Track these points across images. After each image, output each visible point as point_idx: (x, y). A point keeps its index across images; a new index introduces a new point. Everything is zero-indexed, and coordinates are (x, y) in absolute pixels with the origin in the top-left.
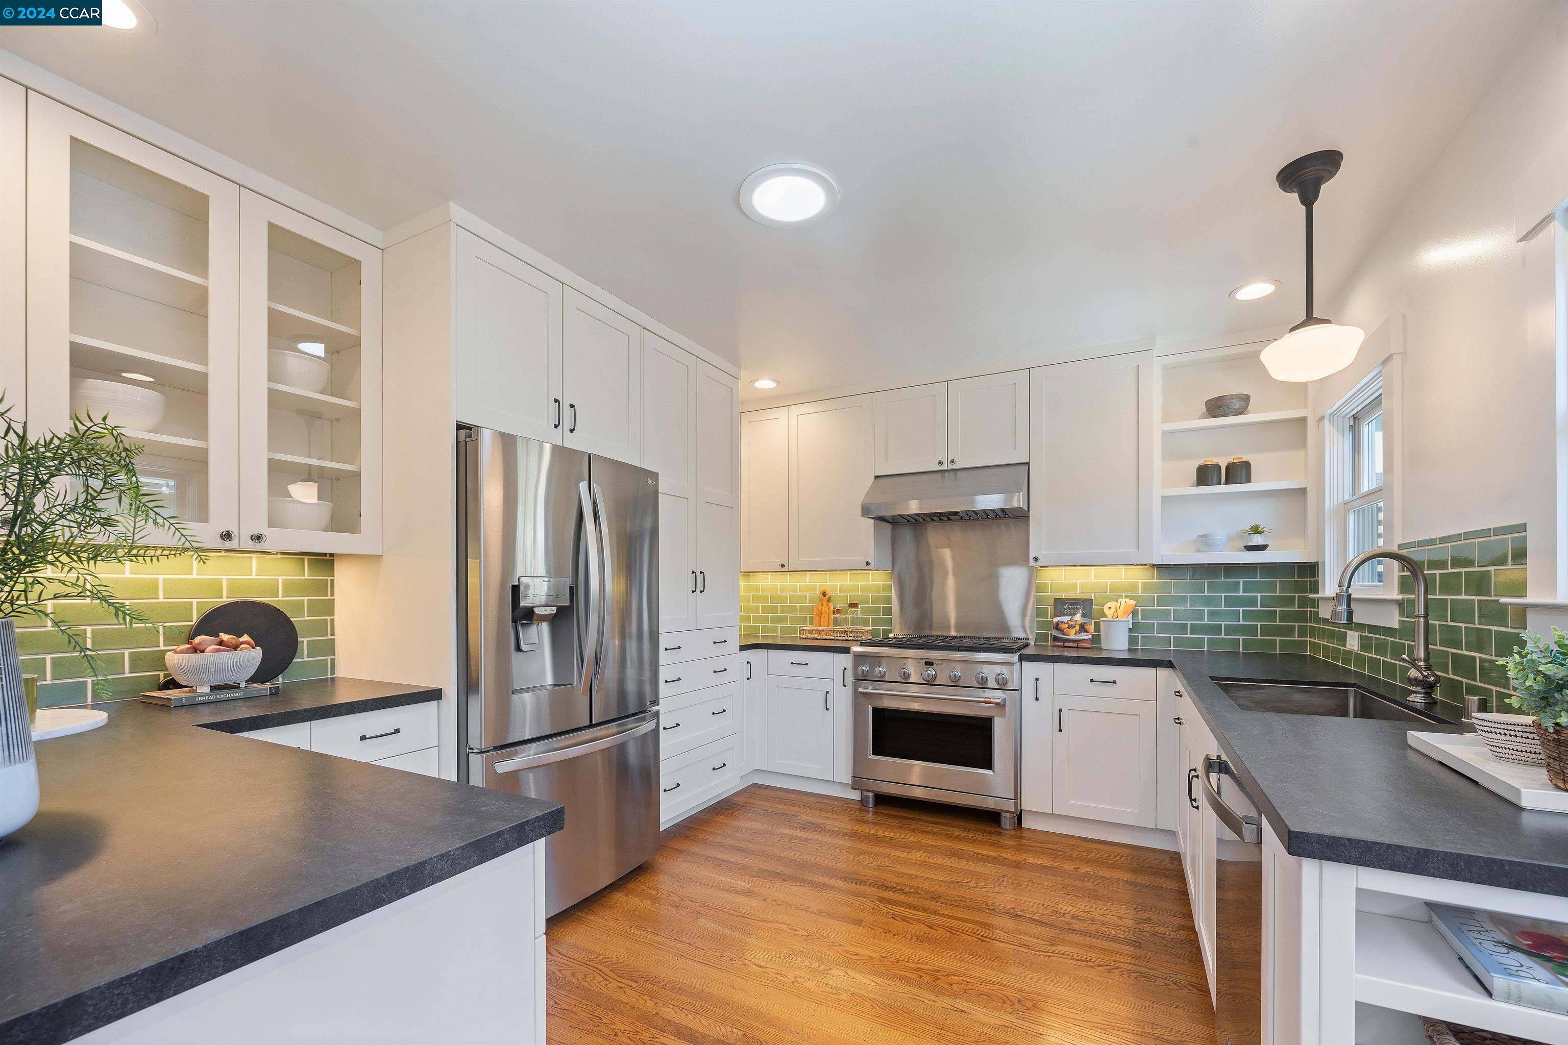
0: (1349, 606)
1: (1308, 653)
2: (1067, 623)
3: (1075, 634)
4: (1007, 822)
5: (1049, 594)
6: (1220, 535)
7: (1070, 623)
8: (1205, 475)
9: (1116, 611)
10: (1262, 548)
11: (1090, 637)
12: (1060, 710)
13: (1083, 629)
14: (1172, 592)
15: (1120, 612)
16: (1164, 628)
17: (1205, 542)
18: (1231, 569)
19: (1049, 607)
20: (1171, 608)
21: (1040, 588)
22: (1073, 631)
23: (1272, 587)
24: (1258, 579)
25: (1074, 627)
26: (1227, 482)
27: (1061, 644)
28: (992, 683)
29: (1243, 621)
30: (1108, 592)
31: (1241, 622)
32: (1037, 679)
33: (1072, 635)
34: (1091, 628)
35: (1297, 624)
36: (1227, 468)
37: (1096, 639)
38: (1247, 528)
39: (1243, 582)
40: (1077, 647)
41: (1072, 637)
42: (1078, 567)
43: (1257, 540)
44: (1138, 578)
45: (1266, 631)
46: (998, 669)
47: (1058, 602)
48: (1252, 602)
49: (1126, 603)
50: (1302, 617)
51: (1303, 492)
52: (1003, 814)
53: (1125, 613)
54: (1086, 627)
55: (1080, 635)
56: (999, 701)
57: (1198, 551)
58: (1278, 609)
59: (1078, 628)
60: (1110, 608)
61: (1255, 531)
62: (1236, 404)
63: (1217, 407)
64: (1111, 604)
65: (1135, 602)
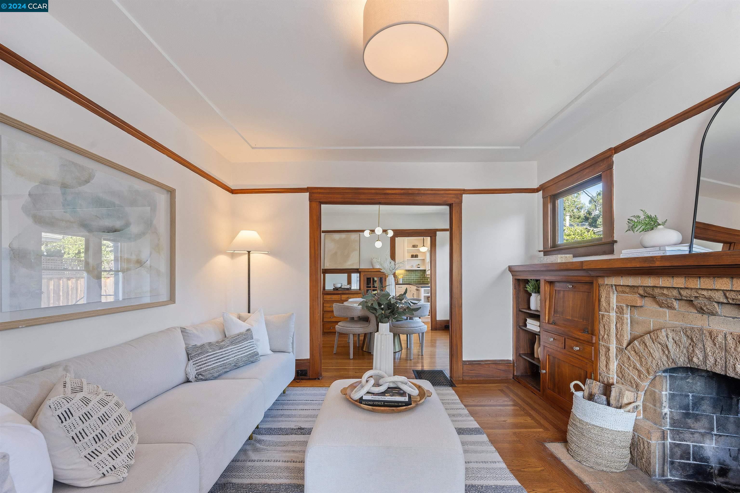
6: (414, 265)
8: (412, 256)
10: (419, 267)
14: (408, 274)
16: (407, 280)
17: (412, 266)
18: (416, 270)
20: (408, 276)
23: (421, 273)
24: (418, 272)
26: (415, 257)
29: (417, 277)
36: (415, 255)
38: (417, 264)
43: (419, 266)
48: (418, 275)
49: (402, 276)
61: (419, 265)
62: (416, 246)
63: (414, 246)
64: (399, 276)
65: (403, 276)
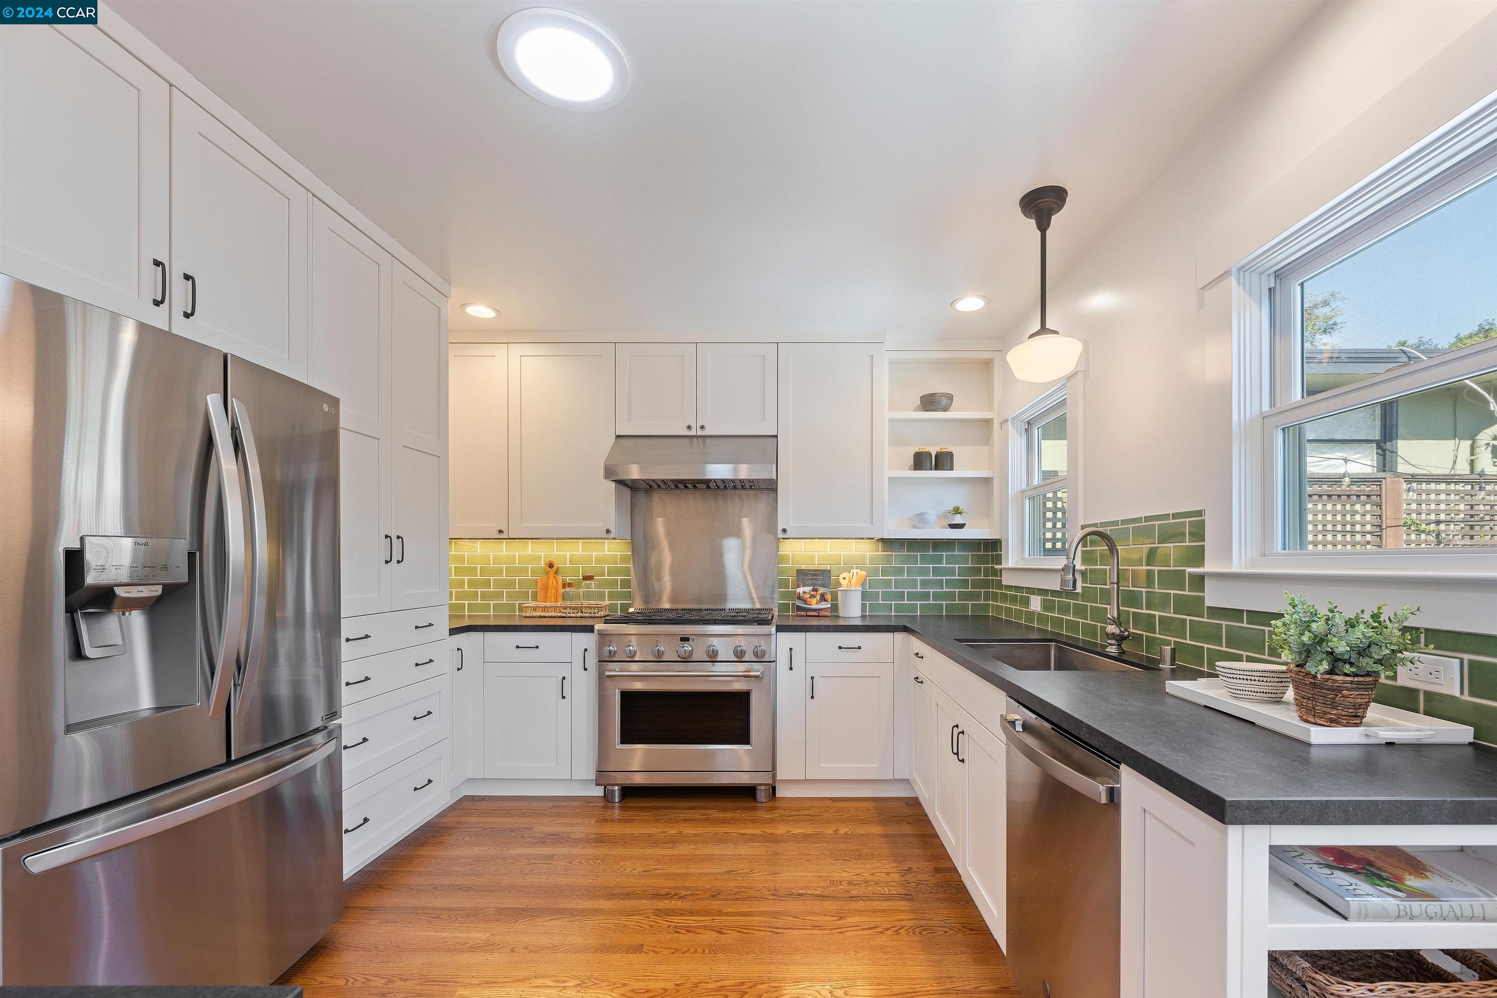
0: (1074, 575)
1: (990, 614)
2: (809, 593)
3: (816, 604)
4: (761, 795)
5: (791, 565)
6: (932, 514)
7: (812, 593)
8: (920, 461)
9: (850, 581)
10: (960, 526)
11: (829, 606)
12: (812, 678)
13: (823, 598)
14: (893, 564)
15: (853, 581)
17: (920, 519)
18: (939, 544)
19: (790, 578)
20: (892, 577)
21: (781, 559)
22: (814, 601)
24: (956, 553)
25: (815, 597)
26: (936, 469)
27: (804, 613)
28: (749, 656)
29: (946, 588)
30: (842, 564)
31: (944, 590)
32: (791, 649)
33: (814, 604)
34: (829, 597)
35: (983, 590)
36: (936, 456)
37: (835, 607)
38: (951, 508)
39: (946, 555)
40: (819, 616)
41: (814, 606)
42: (816, 540)
43: (958, 519)
44: (865, 550)
45: (963, 596)
46: (755, 641)
47: (801, 573)
48: (952, 572)
49: (858, 574)
50: (985, 584)
51: (987, 481)
52: (759, 787)
53: (857, 583)
54: (826, 597)
55: (820, 604)
56: (758, 674)
57: (914, 527)
58: (970, 578)
59: (818, 597)
60: (844, 578)
61: (957, 511)
62: (944, 402)
63: (930, 402)
64: (845, 575)
65: (864, 573)
